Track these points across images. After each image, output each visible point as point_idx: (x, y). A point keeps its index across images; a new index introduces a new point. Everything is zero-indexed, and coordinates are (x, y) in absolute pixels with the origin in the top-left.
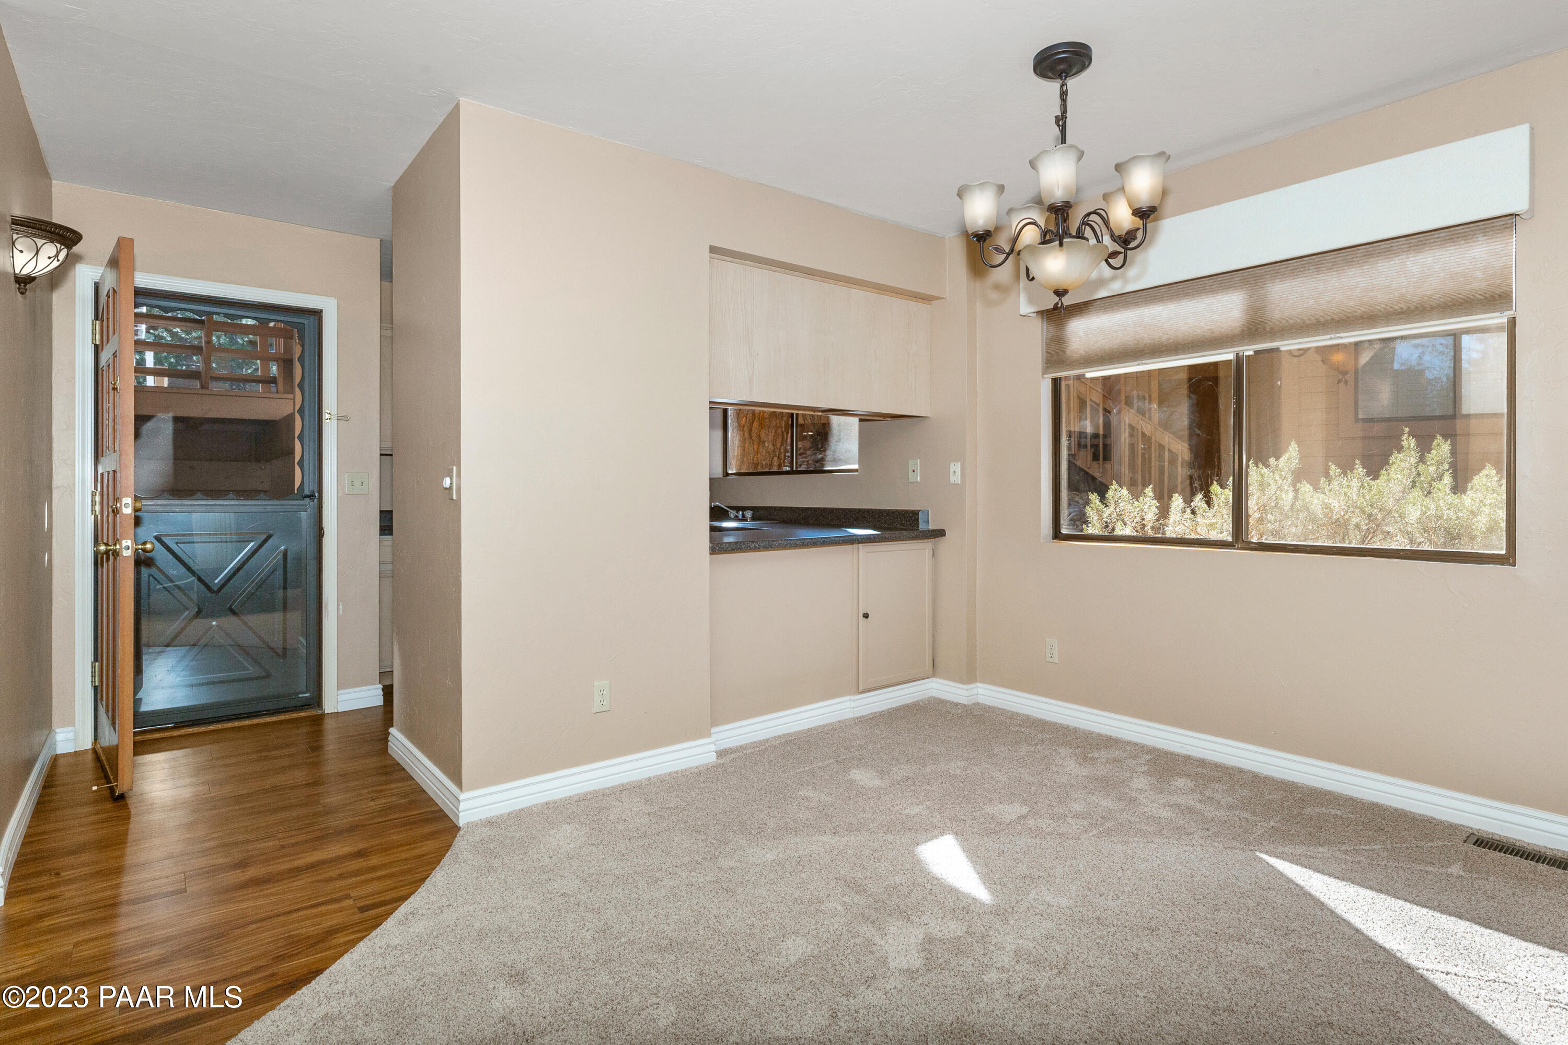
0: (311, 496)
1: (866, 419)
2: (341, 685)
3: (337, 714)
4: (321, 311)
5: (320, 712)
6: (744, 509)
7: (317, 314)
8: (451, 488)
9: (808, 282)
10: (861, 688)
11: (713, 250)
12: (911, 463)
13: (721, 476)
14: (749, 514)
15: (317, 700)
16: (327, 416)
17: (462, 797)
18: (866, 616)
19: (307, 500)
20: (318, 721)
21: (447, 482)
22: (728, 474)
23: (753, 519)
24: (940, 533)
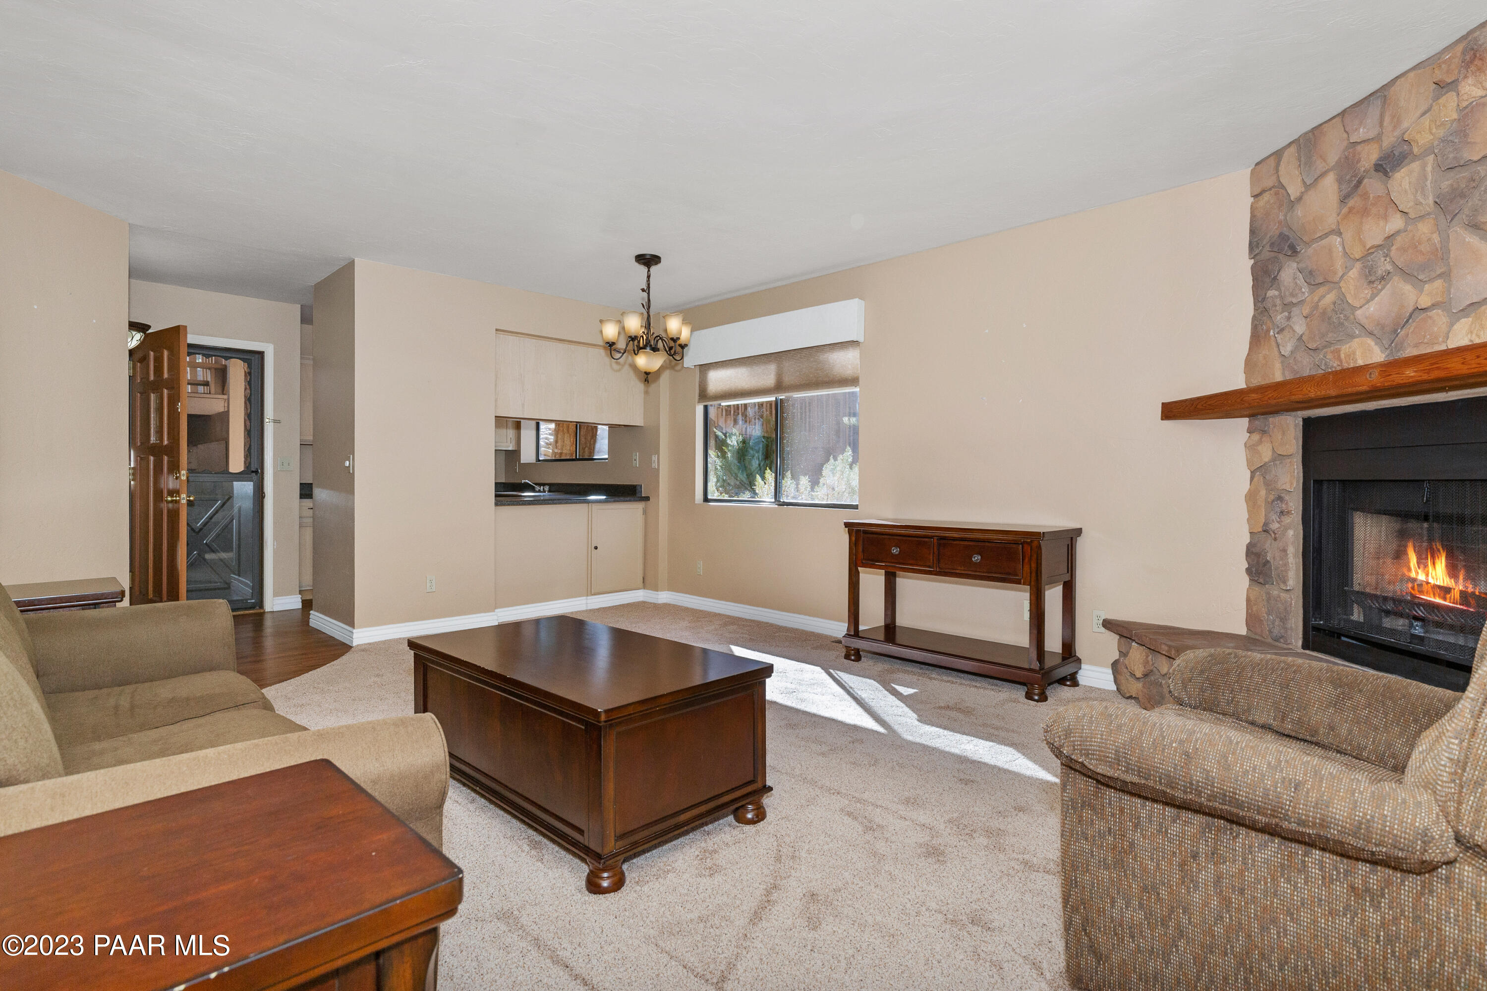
0: (256, 472)
1: (612, 427)
2: (276, 594)
3: (273, 612)
4: (263, 352)
5: (262, 611)
6: (544, 485)
7: (261, 354)
8: (349, 466)
9: (560, 345)
10: (593, 592)
11: (497, 330)
12: (634, 454)
13: (534, 462)
14: (547, 488)
15: (261, 603)
16: (267, 420)
17: (354, 631)
18: (596, 548)
19: (254, 474)
20: (261, 616)
21: (347, 463)
22: (539, 461)
23: (549, 491)
24: (647, 499)
